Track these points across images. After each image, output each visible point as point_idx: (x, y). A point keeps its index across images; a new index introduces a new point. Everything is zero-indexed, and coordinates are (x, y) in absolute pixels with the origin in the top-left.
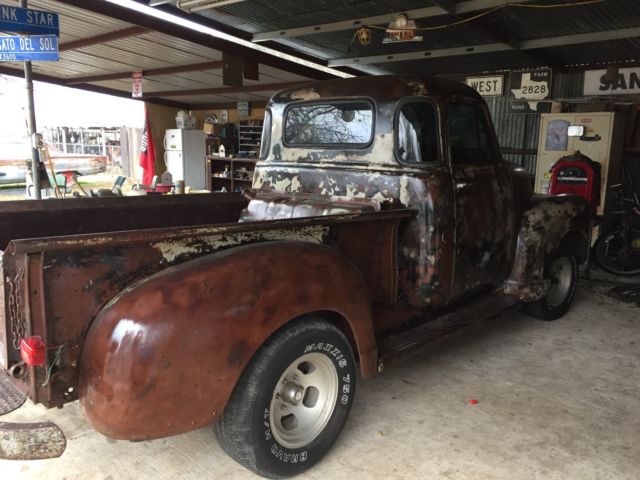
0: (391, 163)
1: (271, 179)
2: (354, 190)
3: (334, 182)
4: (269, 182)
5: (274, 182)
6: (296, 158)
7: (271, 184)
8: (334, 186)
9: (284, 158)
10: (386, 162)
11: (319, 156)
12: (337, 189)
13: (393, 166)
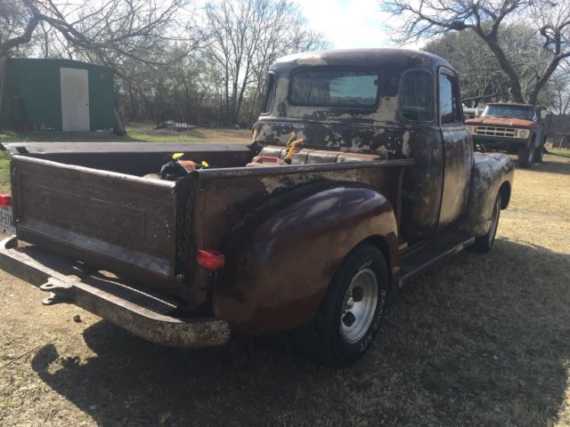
0: (394, 121)
1: (275, 133)
2: (359, 143)
3: (339, 136)
4: (273, 135)
5: (278, 135)
6: (302, 114)
7: (275, 137)
8: (339, 140)
9: (289, 114)
10: (390, 120)
11: (325, 114)
12: (342, 142)
13: (396, 124)
